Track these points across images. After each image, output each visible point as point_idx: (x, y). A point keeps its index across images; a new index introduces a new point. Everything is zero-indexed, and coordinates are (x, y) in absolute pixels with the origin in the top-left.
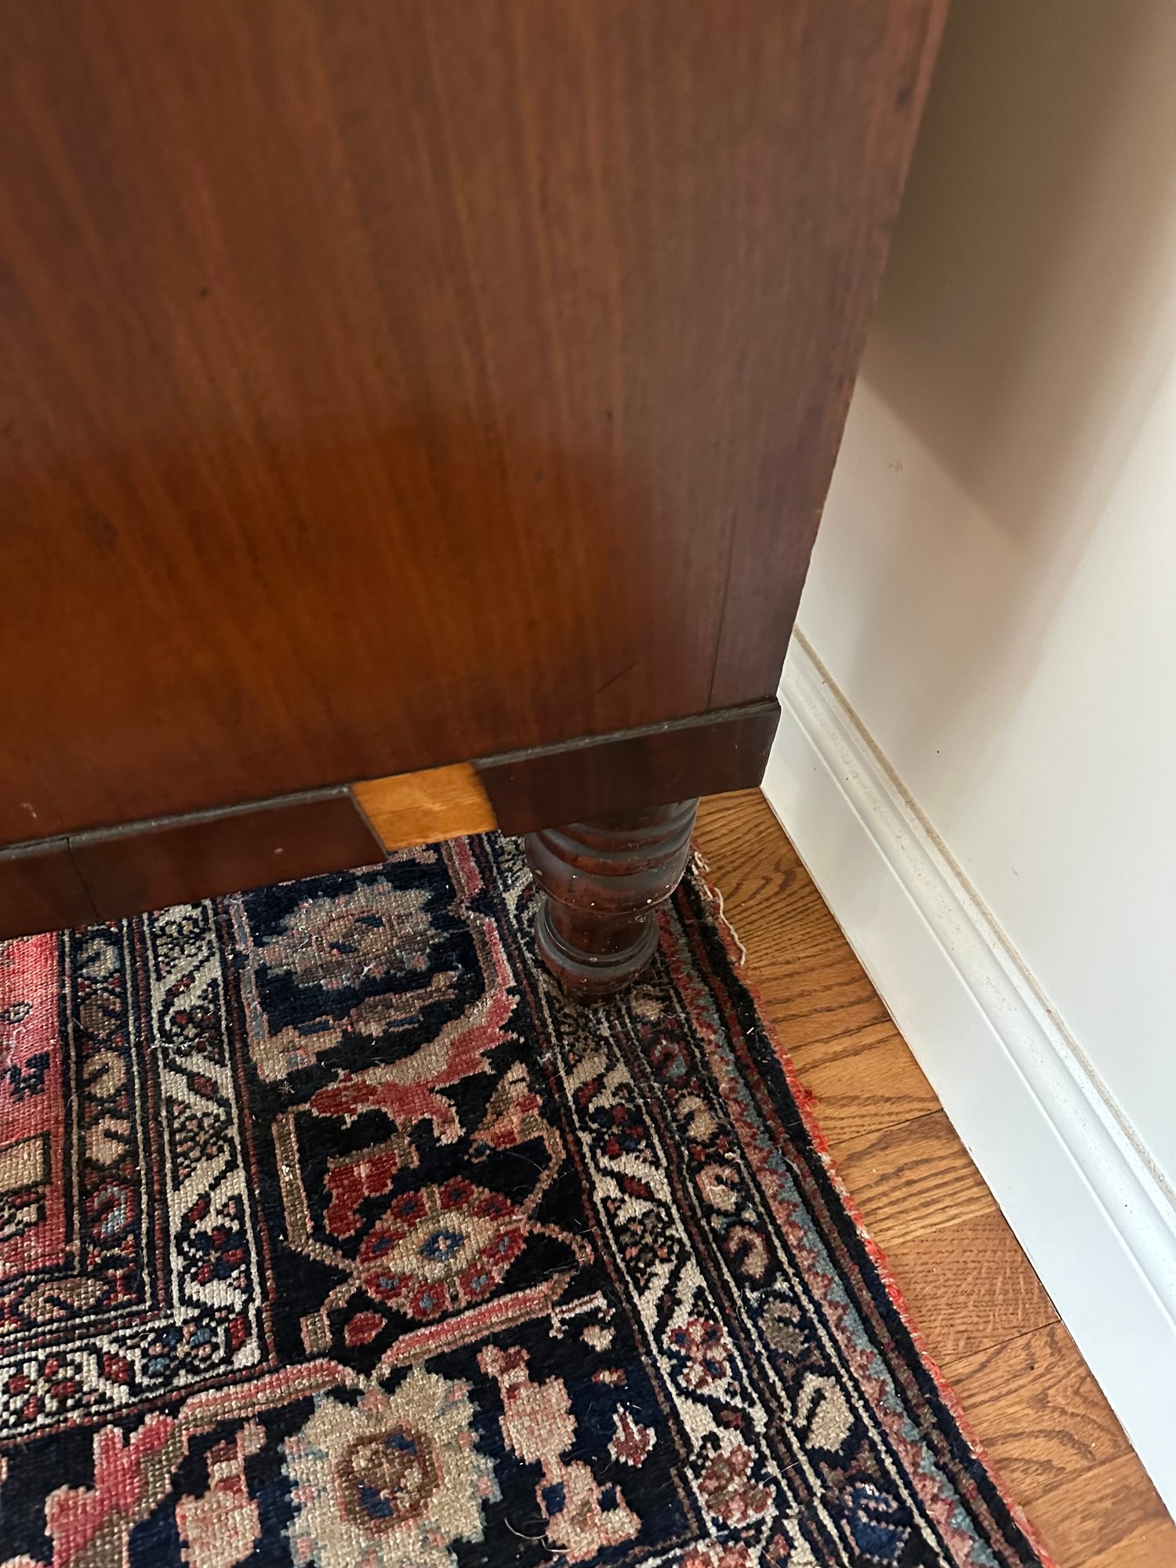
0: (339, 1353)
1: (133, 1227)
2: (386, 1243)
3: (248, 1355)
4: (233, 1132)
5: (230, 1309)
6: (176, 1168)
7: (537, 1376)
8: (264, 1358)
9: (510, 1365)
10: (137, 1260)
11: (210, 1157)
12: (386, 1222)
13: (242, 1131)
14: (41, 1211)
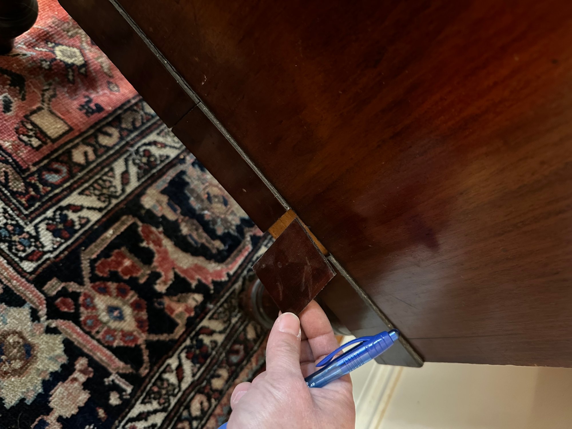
0: (50, 301)
1: (54, 186)
2: (104, 291)
3: (28, 266)
4: (114, 202)
5: (43, 246)
6: (87, 189)
7: (86, 386)
8: (31, 273)
9: (83, 372)
10: (42, 197)
11: (99, 199)
12: (112, 286)
13: (117, 205)
14: (40, 146)
